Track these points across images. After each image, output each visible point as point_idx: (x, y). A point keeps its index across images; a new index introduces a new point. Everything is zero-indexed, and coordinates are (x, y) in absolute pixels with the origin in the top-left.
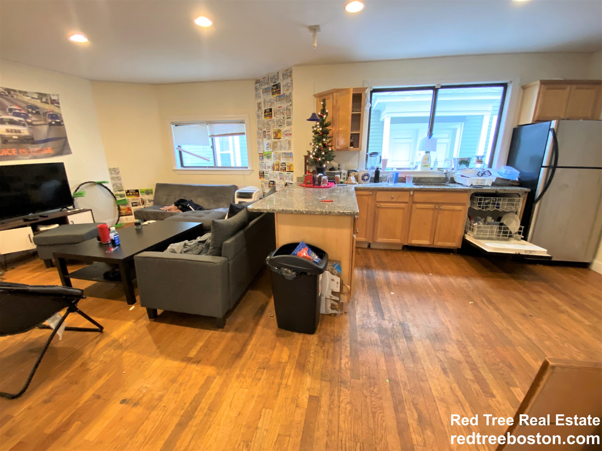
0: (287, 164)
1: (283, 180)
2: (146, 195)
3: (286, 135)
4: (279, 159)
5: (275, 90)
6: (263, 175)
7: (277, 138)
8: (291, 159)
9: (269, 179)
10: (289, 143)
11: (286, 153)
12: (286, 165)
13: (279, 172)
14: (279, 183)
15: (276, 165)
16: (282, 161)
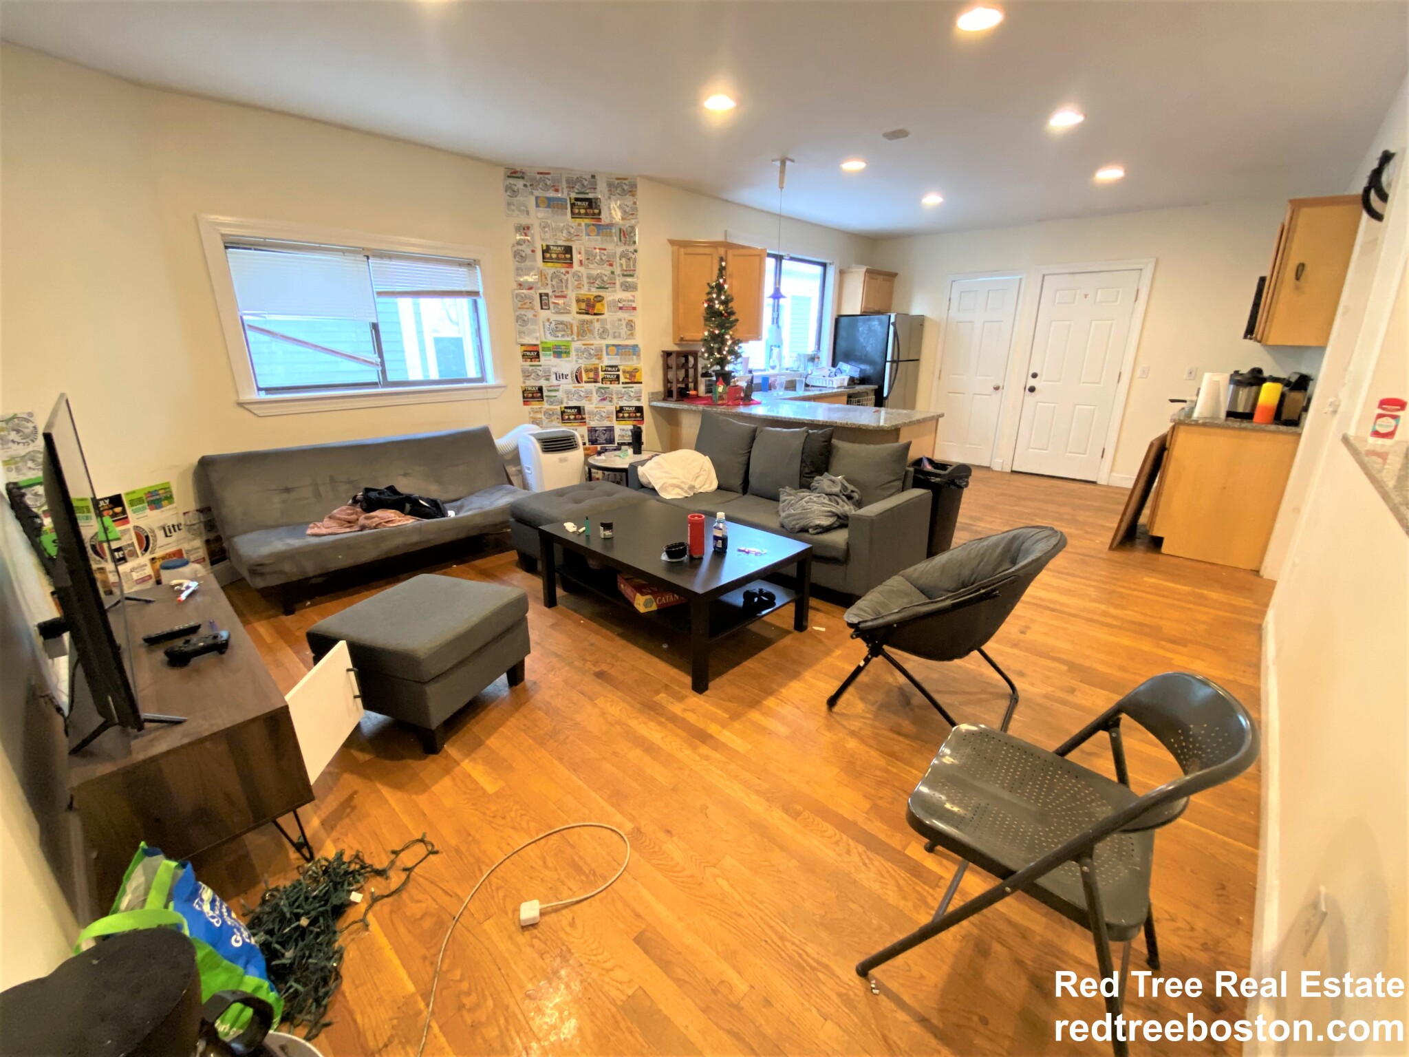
0: (621, 368)
1: (611, 401)
2: (152, 509)
3: (621, 308)
4: (600, 359)
5: (586, 209)
6: (539, 395)
7: (590, 311)
8: (635, 357)
9: (562, 403)
10: (630, 325)
11: (619, 345)
12: (618, 371)
13: (600, 385)
14: (596, 410)
15: (587, 371)
16: (607, 361)
